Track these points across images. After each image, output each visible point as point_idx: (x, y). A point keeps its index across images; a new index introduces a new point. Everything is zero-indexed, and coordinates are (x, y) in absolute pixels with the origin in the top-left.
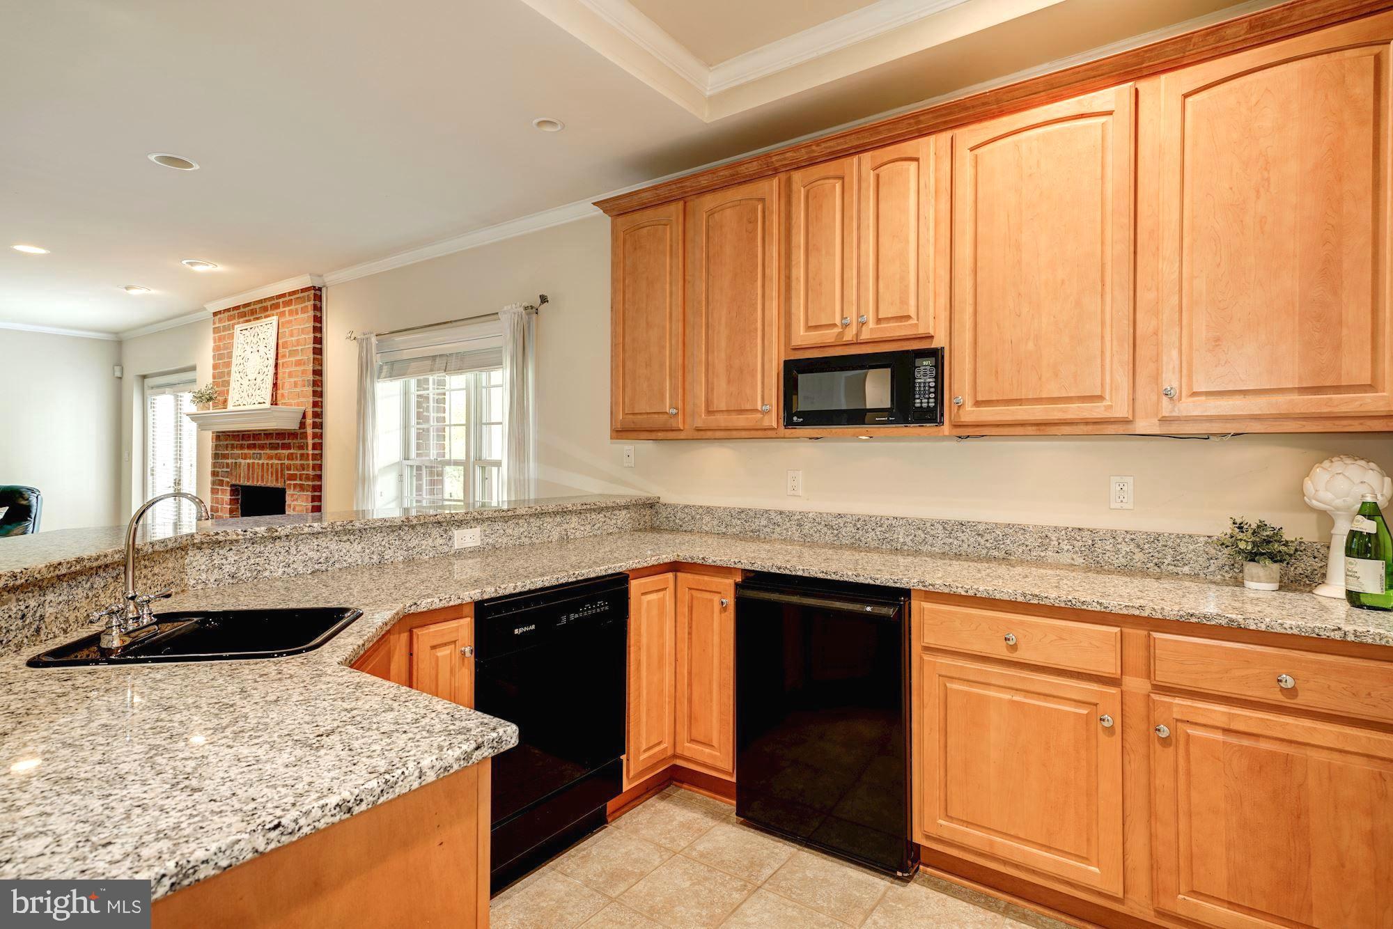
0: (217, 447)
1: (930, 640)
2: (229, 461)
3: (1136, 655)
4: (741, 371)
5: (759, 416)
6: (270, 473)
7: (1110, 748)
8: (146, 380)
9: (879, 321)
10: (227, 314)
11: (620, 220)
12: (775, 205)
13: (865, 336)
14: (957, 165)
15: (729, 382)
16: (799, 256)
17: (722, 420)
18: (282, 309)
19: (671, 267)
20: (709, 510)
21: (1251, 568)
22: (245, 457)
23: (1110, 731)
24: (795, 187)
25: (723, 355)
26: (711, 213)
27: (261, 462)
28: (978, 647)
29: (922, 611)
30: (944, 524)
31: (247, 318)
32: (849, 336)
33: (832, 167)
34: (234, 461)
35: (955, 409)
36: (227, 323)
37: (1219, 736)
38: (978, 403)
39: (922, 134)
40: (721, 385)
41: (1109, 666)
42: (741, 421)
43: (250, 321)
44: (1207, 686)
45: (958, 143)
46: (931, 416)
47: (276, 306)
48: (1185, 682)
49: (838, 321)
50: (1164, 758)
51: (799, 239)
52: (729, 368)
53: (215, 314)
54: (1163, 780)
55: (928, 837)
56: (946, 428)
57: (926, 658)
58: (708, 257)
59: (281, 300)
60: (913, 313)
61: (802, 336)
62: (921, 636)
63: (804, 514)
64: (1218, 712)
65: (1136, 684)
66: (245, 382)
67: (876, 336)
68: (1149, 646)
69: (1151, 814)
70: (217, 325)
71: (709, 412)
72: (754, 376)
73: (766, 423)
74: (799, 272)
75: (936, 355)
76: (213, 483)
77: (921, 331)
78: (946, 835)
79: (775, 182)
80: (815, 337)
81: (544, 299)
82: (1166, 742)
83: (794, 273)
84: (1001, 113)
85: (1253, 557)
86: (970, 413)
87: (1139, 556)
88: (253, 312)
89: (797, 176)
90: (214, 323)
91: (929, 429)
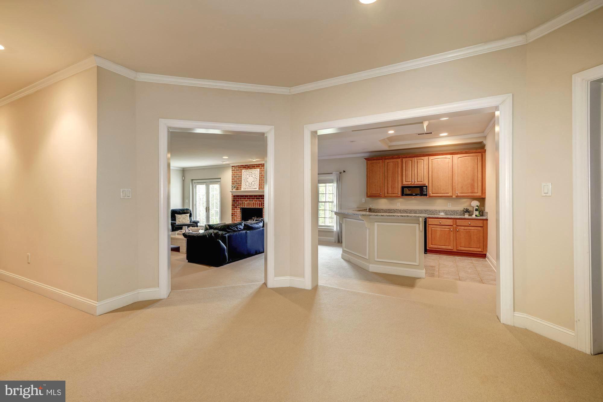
0: (234, 199)
1: (429, 223)
2: (240, 202)
3: (455, 223)
4: (394, 188)
5: (397, 194)
6: (257, 205)
7: (452, 233)
8: (193, 181)
9: (417, 181)
10: (238, 167)
11: (369, 161)
12: (400, 163)
13: (415, 183)
14: (429, 162)
15: (391, 189)
16: (404, 171)
17: (390, 195)
18: (260, 167)
19: (380, 170)
20: (382, 209)
21: (466, 213)
22: (246, 201)
23: (452, 231)
24: (403, 161)
25: (390, 185)
26: (388, 163)
27: (253, 202)
28: (436, 224)
29: (428, 220)
30: (425, 210)
31: (246, 168)
32: (413, 183)
33: (410, 159)
34: (242, 202)
35: (429, 194)
36: (238, 169)
37: (463, 230)
38: (432, 193)
39: (424, 156)
40: (390, 190)
41: (452, 224)
42: (394, 195)
43: (248, 169)
44: (462, 225)
45: (429, 158)
46: (426, 195)
47: (259, 166)
48: (460, 225)
49: (411, 181)
50: (458, 233)
51: (404, 168)
52: (391, 187)
53: (232, 166)
54: (457, 235)
55: (429, 248)
56: (428, 197)
57: (429, 226)
58: (387, 170)
59: (260, 165)
60: (423, 181)
61: (404, 183)
62: (428, 223)
63: (401, 210)
64: (463, 228)
65: (455, 226)
66: (247, 184)
67: (417, 184)
68: (456, 221)
69: (456, 239)
70: (233, 169)
71: (387, 193)
72: (396, 188)
73: (399, 195)
74: (404, 173)
75: (426, 186)
76: (232, 207)
77: (424, 183)
78: (432, 247)
79: (400, 159)
80: (407, 183)
81: (344, 171)
82: (458, 231)
83: (403, 174)
84: (435, 155)
85: (466, 212)
86: (432, 195)
87: (452, 213)
88: (249, 167)
89: (404, 159)
90: (232, 169)
91: (425, 197)
